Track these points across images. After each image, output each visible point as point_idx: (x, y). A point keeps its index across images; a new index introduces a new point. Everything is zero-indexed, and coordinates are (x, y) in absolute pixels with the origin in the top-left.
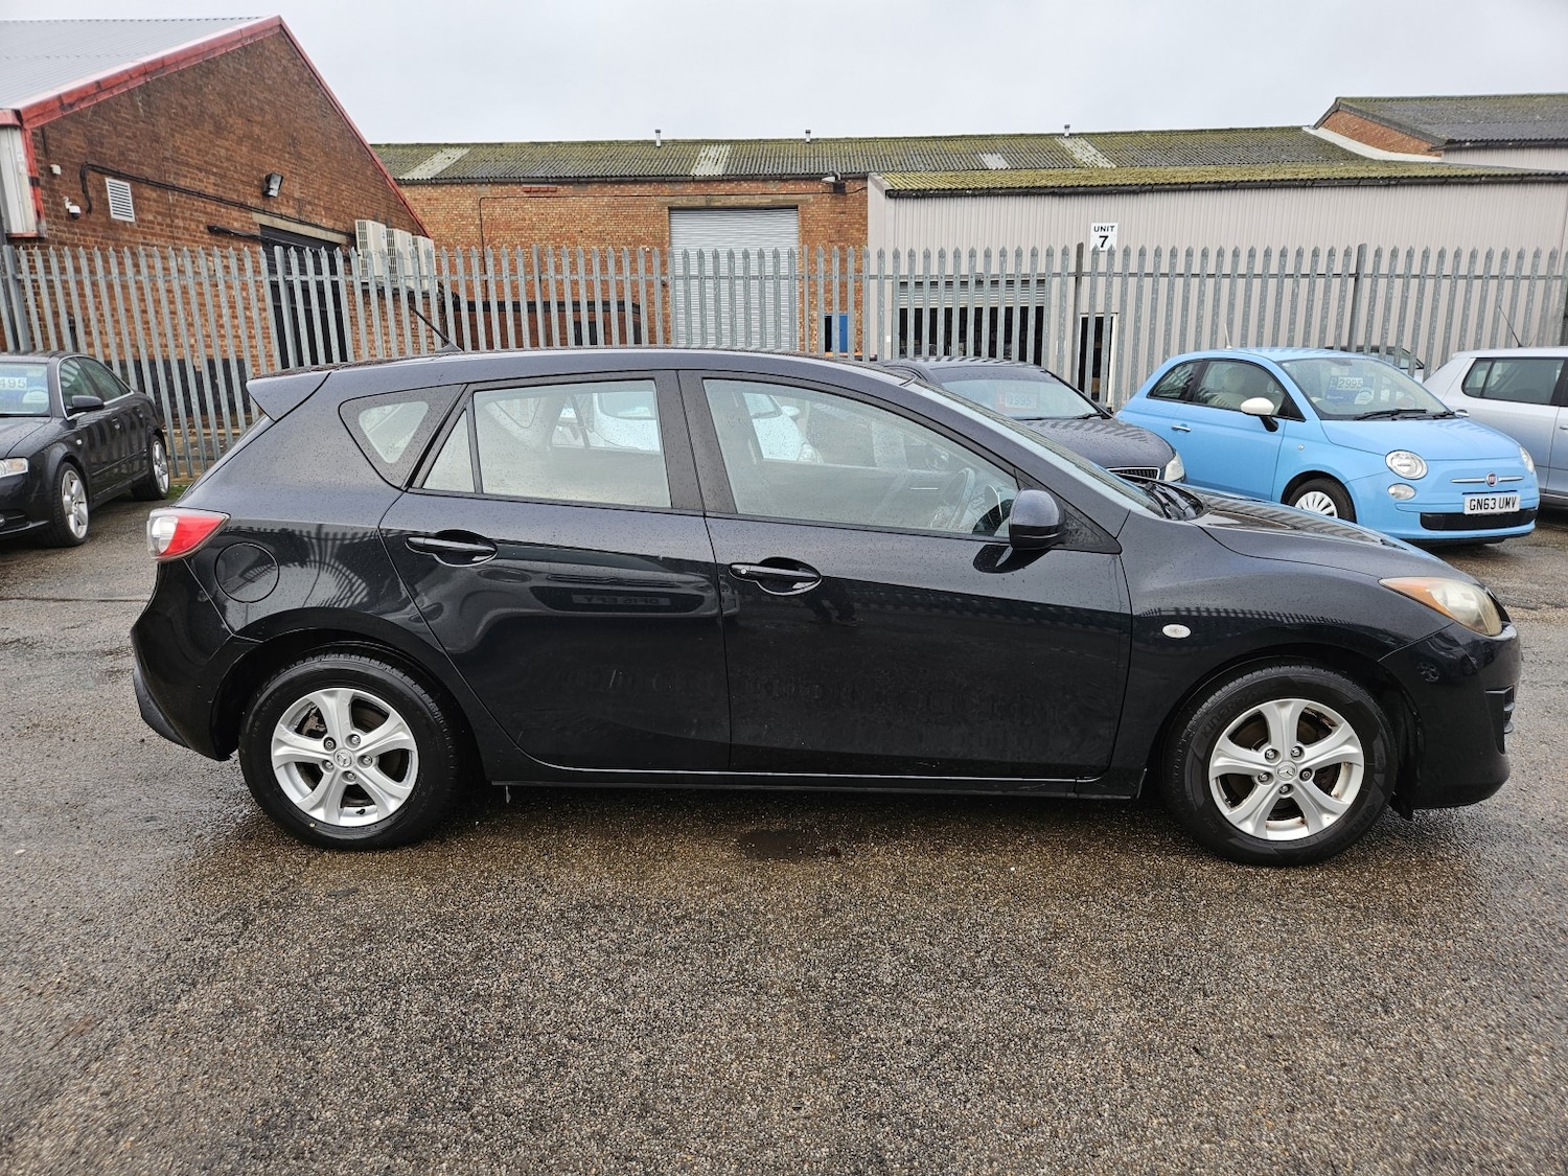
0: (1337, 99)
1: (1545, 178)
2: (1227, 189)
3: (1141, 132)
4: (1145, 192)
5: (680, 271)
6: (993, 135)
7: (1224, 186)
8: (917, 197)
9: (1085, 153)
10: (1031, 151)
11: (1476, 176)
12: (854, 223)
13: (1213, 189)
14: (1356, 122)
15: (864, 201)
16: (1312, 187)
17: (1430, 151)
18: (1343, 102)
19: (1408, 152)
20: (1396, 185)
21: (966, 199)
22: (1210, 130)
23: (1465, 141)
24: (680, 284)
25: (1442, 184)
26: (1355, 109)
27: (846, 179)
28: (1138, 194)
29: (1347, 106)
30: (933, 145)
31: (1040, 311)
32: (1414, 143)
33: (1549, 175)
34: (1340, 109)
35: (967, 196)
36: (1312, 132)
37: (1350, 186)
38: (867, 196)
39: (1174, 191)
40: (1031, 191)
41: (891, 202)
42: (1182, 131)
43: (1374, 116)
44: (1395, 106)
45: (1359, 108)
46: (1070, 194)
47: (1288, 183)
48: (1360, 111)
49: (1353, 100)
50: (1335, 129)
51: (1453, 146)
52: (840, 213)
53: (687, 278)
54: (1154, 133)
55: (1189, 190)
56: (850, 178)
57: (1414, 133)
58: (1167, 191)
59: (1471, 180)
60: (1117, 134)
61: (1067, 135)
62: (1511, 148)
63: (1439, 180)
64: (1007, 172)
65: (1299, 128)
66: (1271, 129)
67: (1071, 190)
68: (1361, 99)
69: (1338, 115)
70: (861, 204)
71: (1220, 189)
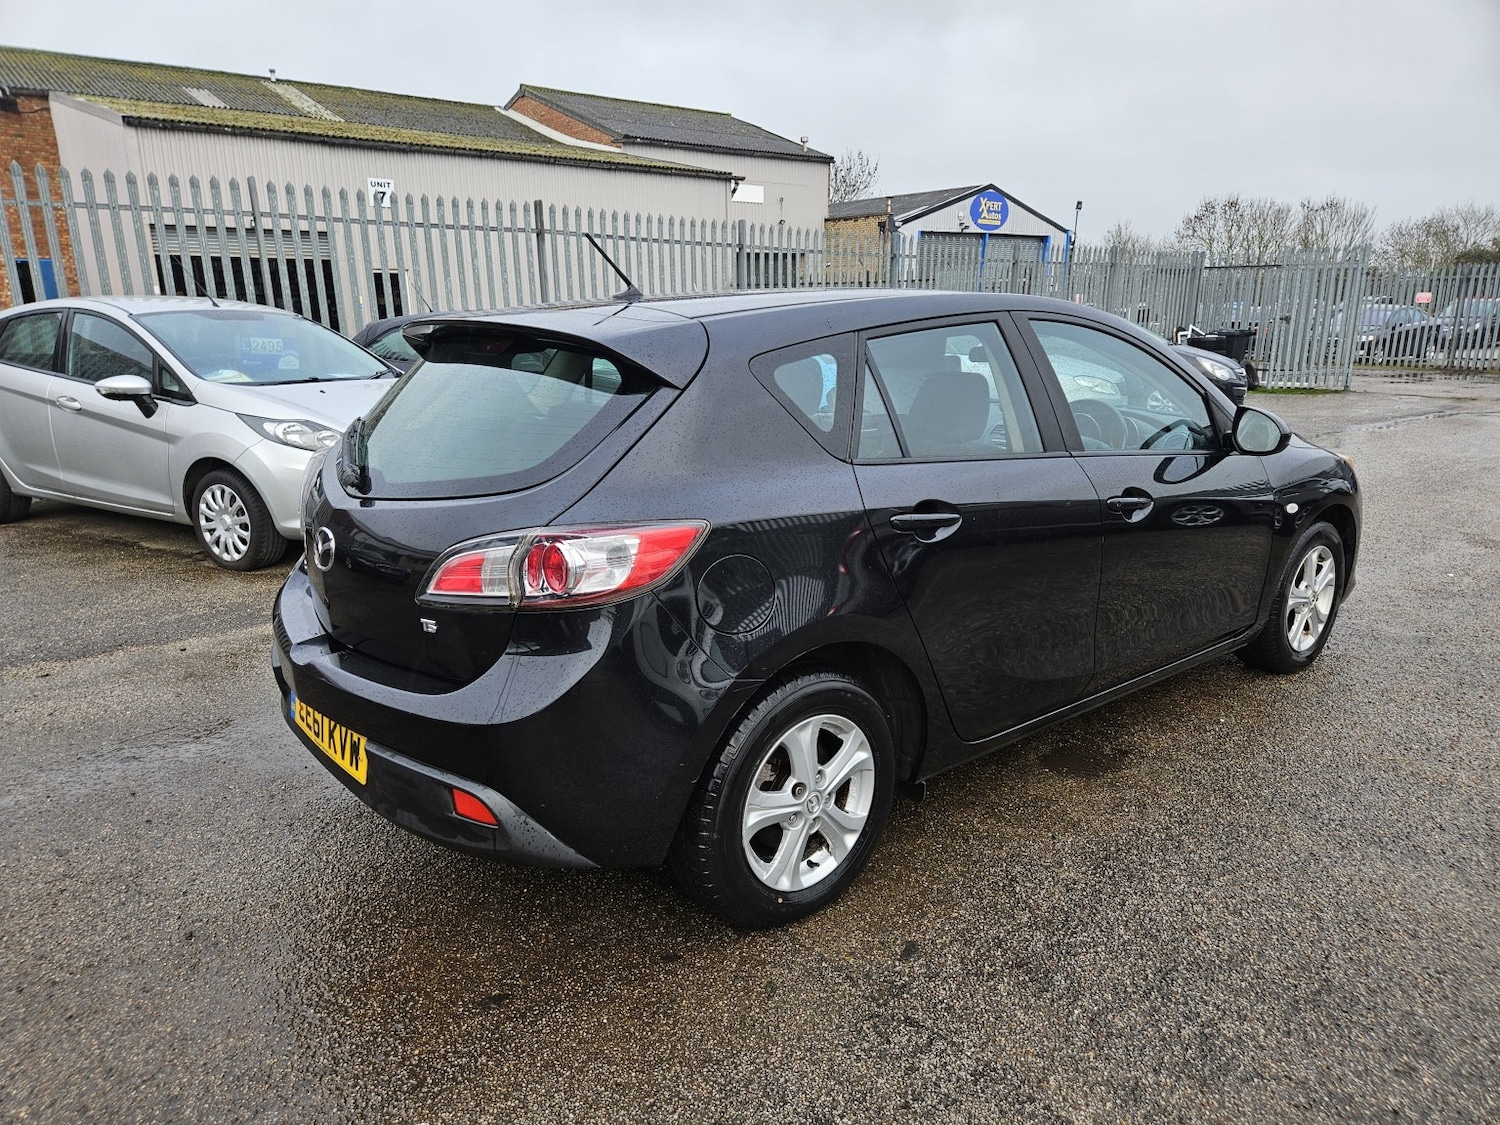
0: (521, 85)
1: (711, 175)
2: (487, 157)
3: (350, 88)
4: (414, 152)
5: (79, 196)
6: (188, 69)
7: (484, 154)
8: (164, 129)
9: (305, 103)
10: (241, 91)
11: (668, 168)
12: (40, 150)
13: (474, 156)
14: (543, 109)
15: (48, 125)
16: (553, 164)
17: (614, 143)
18: (528, 89)
19: (593, 141)
20: (615, 170)
21: (225, 138)
22: (416, 97)
23: (636, 138)
24: (82, 215)
25: (646, 172)
26: (539, 98)
27: (17, 95)
28: (407, 153)
29: (532, 94)
30: (118, 69)
31: (327, 265)
32: (597, 134)
33: (713, 172)
34: (525, 95)
35: (226, 134)
36: (503, 112)
37: (582, 167)
38: (50, 119)
39: (440, 153)
40: (299, 136)
41: (131, 132)
42: (390, 94)
43: (558, 106)
44: (571, 99)
45: (544, 96)
46: (341, 146)
47: (535, 158)
48: (545, 99)
49: (533, 88)
50: (524, 112)
51: (629, 140)
52: (17, 136)
53: (91, 206)
54: (364, 92)
55: (454, 155)
56: (22, 95)
57: (596, 126)
58: (434, 153)
59: (665, 172)
60: (326, 86)
61: (273, 80)
62: (666, 147)
63: (645, 169)
64: (225, 111)
65: (492, 107)
66: (469, 104)
67: (341, 141)
68: (541, 89)
69: (525, 101)
70: (43, 128)
71: (480, 157)
